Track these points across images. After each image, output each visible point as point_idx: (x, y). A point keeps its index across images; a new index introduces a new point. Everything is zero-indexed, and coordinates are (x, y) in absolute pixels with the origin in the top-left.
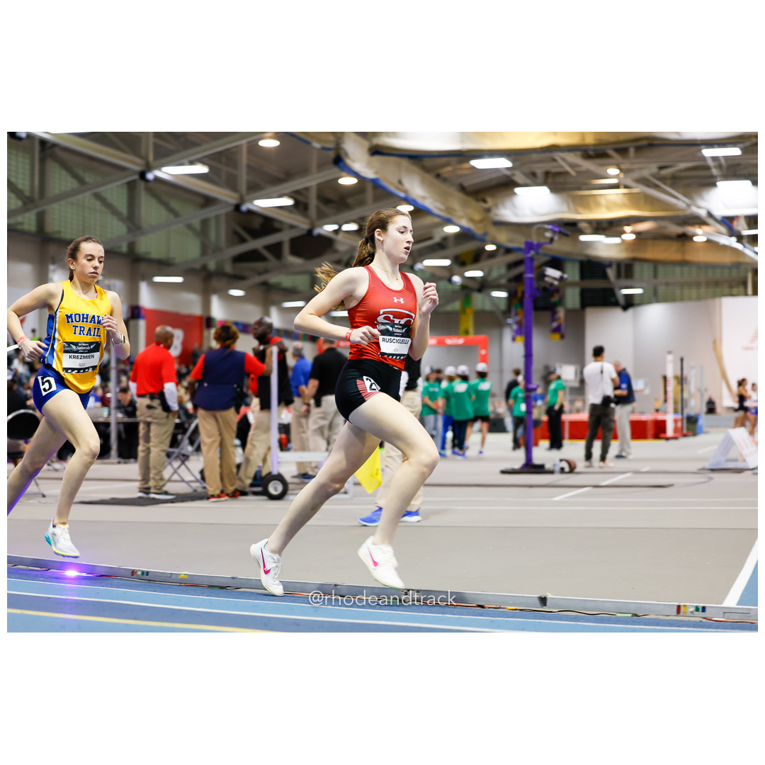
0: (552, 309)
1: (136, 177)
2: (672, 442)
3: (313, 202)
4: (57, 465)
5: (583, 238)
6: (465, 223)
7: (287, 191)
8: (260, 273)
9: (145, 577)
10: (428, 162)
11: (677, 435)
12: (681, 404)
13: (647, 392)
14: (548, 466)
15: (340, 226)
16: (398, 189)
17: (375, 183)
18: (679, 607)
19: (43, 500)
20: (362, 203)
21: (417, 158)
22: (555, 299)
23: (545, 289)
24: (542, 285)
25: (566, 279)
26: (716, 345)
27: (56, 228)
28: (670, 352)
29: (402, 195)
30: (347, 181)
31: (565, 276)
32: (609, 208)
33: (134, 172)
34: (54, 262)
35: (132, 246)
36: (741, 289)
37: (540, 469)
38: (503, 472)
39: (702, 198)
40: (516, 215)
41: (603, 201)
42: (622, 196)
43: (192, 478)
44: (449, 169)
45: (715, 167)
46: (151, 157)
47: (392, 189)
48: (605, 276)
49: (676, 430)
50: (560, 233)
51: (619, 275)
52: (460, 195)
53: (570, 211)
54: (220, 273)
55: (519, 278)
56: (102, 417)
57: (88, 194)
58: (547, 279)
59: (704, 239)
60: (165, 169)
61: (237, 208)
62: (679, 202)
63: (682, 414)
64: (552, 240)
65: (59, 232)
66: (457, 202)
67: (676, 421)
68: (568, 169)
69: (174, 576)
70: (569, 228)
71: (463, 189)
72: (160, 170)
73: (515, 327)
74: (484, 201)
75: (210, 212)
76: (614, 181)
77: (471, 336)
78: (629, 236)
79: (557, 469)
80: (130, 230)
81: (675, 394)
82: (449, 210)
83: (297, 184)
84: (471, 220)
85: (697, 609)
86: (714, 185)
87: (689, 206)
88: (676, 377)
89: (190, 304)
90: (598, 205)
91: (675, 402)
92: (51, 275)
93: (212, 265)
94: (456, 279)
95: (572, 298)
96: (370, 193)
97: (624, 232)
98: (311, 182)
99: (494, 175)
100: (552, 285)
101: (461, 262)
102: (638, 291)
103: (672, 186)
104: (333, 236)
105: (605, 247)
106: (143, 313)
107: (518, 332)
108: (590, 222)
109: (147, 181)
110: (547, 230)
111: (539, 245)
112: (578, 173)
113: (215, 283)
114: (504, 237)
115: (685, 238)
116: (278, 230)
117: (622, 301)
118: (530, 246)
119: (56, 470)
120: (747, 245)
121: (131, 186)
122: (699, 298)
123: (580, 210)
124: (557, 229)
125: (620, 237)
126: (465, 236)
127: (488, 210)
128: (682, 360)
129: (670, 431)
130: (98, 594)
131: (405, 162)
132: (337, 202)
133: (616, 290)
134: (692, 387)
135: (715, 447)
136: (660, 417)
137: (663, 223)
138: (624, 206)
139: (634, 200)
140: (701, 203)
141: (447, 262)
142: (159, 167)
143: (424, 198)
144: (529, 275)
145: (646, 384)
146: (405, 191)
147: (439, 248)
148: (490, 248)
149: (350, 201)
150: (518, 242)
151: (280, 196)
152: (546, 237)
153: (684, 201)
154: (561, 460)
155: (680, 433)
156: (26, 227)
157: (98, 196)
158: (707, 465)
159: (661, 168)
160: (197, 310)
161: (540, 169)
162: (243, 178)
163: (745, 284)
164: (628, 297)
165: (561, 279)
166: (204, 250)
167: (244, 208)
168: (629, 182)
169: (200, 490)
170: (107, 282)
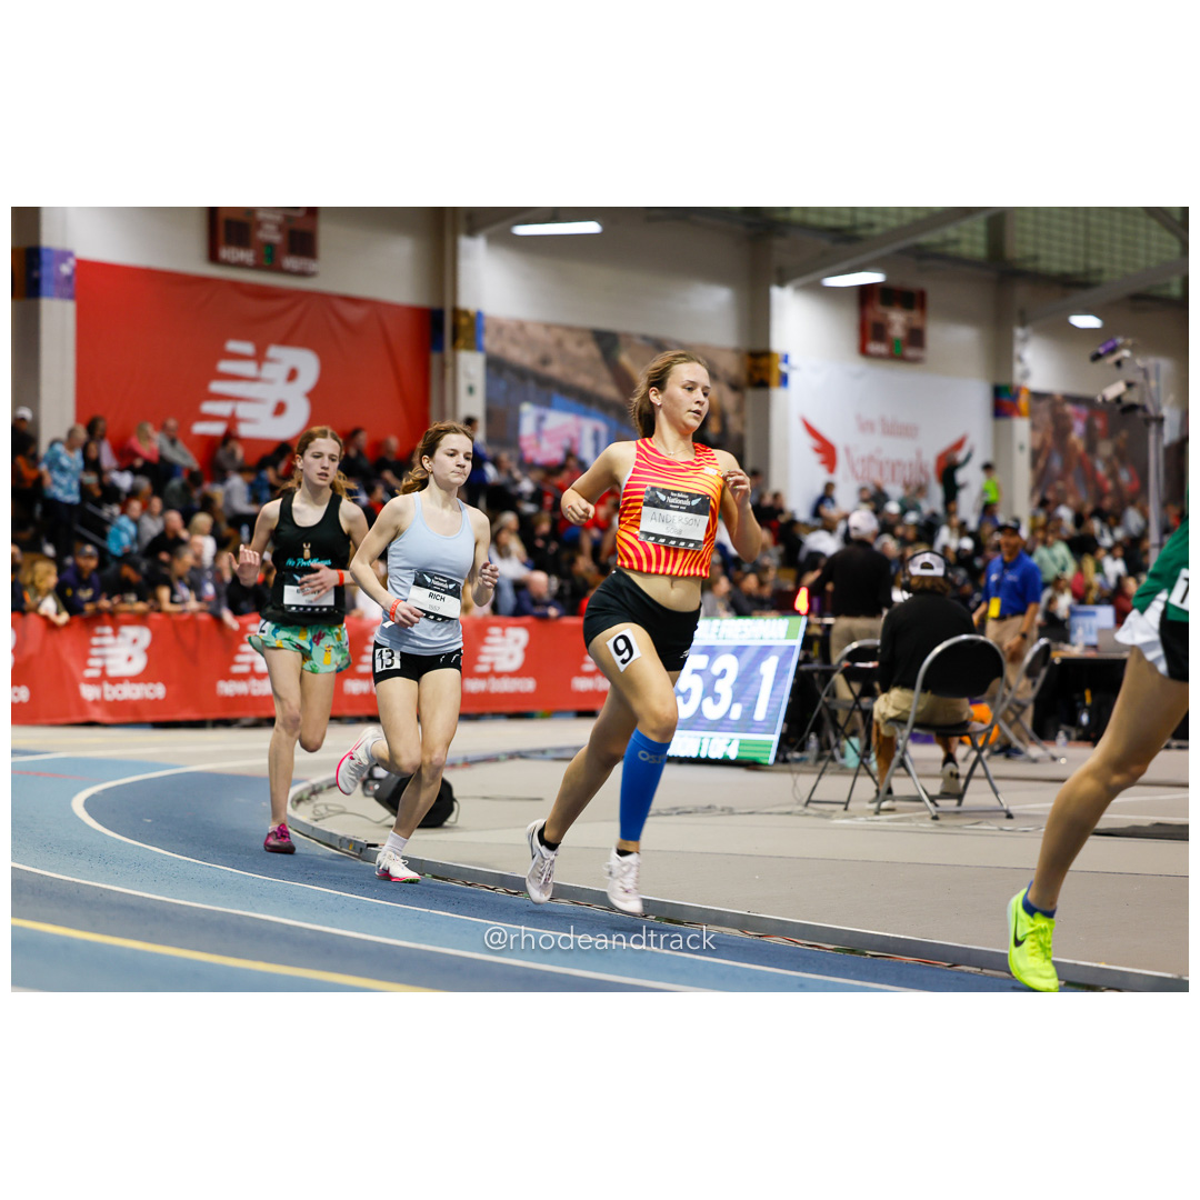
4: (1034, 751)
19: (1008, 825)
27: (1030, 250)
34: (1023, 324)
65: (1036, 258)
92: (1018, 349)
119: (1035, 761)
156: (965, 249)
170: (1139, 362)
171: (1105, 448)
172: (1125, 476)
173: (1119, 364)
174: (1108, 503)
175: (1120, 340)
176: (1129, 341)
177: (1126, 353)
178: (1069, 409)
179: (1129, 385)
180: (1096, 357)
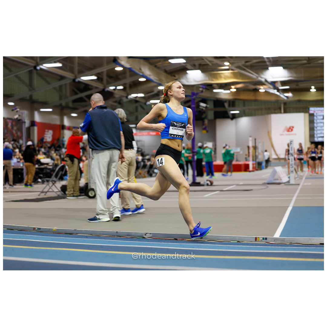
0: (203, 120)
1: (32, 68)
2: (252, 173)
3: (105, 78)
5: (215, 91)
7: (94, 73)
8: (84, 107)
9: (39, 230)
10: (151, 61)
11: (254, 170)
12: (255, 157)
13: (241, 152)
14: (202, 183)
15: (116, 87)
16: (140, 72)
17: (130, 69)
18: (256, 238)
20: (125, 78)
21: (147, 59)
22: (204, 116)
23: (200, 112)
24: (198, 110)
25: (208, 107)
26: (269, 133)
28: (250, 136)
29: (141, 74)
30: (119, 69)
31: (208, 106)
32: (225, 79)
33: (31, 66)
35: (31, 96)
36: (279, 111)
37: (199, 184)
39: (263, 74)
40: (188, 82)
41: (223, 76)
42: (230, 74)
43: (57, 190)
44: (160, 63)
45: (268, 61)
46: (38, 60)
47: (137, 72)
48: (224, 106)
49: (253, 168)
50: (206, 89)
51: (229, 106)
52: (165, 74)
53: (209, 80)
54: (67, 107)
56: (20, 166)
57: (13, 75)
58: (200, 107)
59: (264, 91)
60: (45, 65)
61: (74, 80)
62: (254, 76)
63: (256, 161)
64: (202, 91)
66: (163, 76)
67: (253, 164)
68: (208, 62)
69: (51, 230)
70: (209, 87)
71: (166, 71)
72: (42, 65)
74: (175, 76)
75: (62, 82)
76: (227, 68)
78: (233, 90)
79: (206, 184)
80: (30, 90)
81: (253, 153)
82: (160, 80)
83: (99, 70)
85: (263, 239)
86: (268, 69)
87: (257, 77)
88: (253, 147)
89: (55, 120)
90: (221, 77)
91: (253, 157)
93: (64, 104)
95: (211, 115)
96: (128, 74)
97: (231, 88)
98: (104, 69)
99: (179, 66)
100: (202, 109)
102: (237, 112)
103: (251, 69)
104: (113, 91)
105: (224, 94)
106: (36, 124)
108: (217, 84)
109: (37, 70)
110: (200, 87)
111: (197, 94)
112: (212, 64)
113: (65, 111)
115: (256, 90)
116: (91, 89)
117: (231, 116)
118: (193, 94)
120: (281, 93)
121: (30, 72)
122: (262, 114)
123: (214, 79)
124: (204, 87)
125: (229, 90)
128: (255, 139)
129: (251, 168)
130: (20, 237)
131: (142, 61)
132: (115, 77)
133: (228, 112)
134: (260, 150)
135: (269, 174)
136: (247, 163)
137: (247, 84)
138: (231, 78)
139: (235, 75)
140: (263, 76)
142: (42, 64)
143: (150, 75)
144: (193, 106)
145: (241, 150)
146: (142, 73)
147: (156, 96)
149: (120, 77)
150: (189, 93)
151: (91, 75)
152: (200, 90)
153: (255, 75)
154: (207, 180)
155: (255, 169)
157: (17, 76)
158: (266, 181)
159: (246, 62)
160: (58, 122)
161: (197, 63)
162: (76, 68)
163: (280, 109)
164: (233, 114)
165: (206, 107)
166: (61, 98)
167: (77, 80)
168: (233, 68)
169: (60, 195)
170: (21, 111)
171: (15, 128)
172: (19, 133)
173: (17, 111)
174: (15, 138)
175: (17, 107)
176: (19, 107)
177: (18, 110)
178: (8, 120)
179: (19, 116)
180: (13, 110)
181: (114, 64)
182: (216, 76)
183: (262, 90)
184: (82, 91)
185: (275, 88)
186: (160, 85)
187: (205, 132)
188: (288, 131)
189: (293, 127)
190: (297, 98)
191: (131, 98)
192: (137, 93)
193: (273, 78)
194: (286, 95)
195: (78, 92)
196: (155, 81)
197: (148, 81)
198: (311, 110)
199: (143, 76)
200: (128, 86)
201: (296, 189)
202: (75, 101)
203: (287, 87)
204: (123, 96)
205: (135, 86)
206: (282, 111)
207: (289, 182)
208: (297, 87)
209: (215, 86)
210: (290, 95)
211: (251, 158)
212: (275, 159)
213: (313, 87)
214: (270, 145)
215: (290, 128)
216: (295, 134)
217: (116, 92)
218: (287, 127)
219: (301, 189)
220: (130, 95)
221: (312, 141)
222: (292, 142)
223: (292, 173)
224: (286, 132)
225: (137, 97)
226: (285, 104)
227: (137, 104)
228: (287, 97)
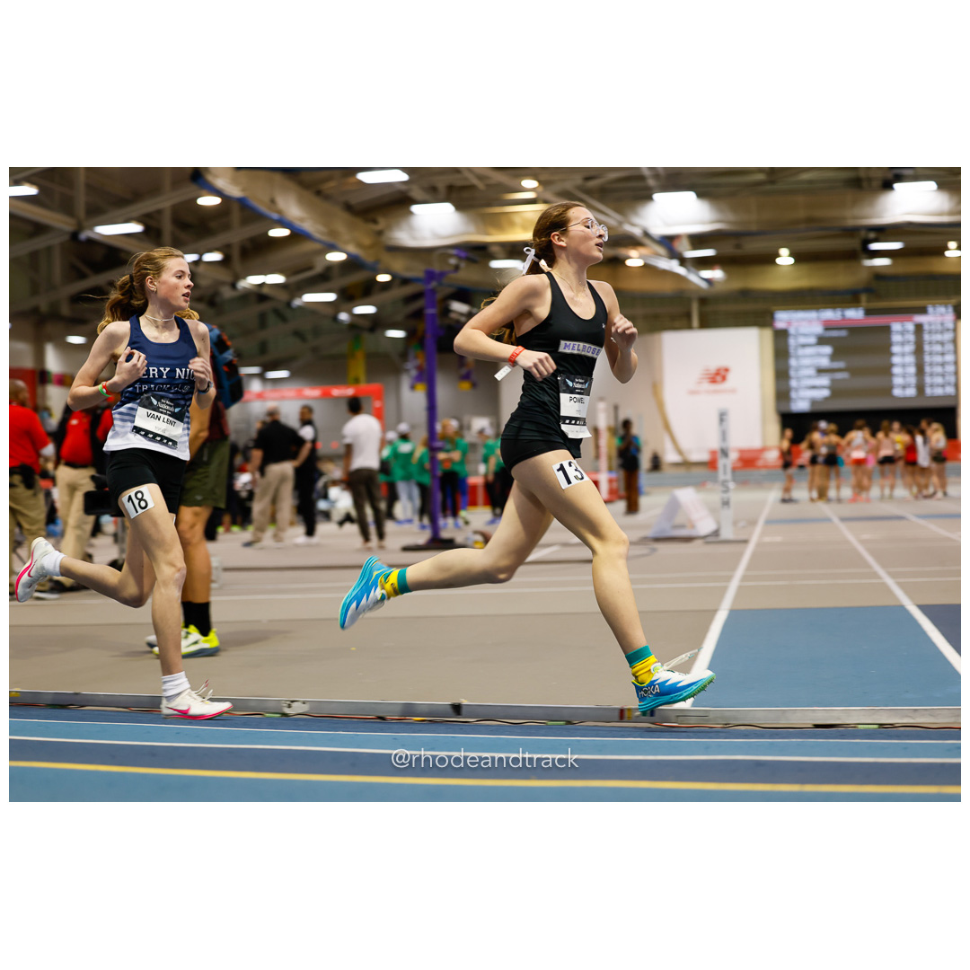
3: (167, 227)
5: (495, 264)
6: (352, 249)
7: (135, 214)
10: (305, 178)
11: (614, 497)
14: (458, 539)
15: (201, 256)
16: (270, 209)
17: (242, 203)
18: (621, 711)
20: (226, 227)
23: (451, 327)
24: (448, 321)
26: (656, 389)
28: (602, 400)
29: (275, 216)
30: (208, 201)
32: (525, 228)
36: (685, 321)
38: (406, 549)
39: (636, 214)
40: (414, 238)
41: (517, 219)
44: (332, 184)
45: (653, 178)
47: (263, 209)
49: (612, 492)
50: (468, 259)
52: (345, 216)
53: (479, 233)
54: (54, 316)
55: (418, 314)
58: (453, 315)
59: (640, 263)
61: (74, 236)
62: (609, 219)
64: (457, 268)
66: (342, 222)
67: (610, 481)
68: (475, 181)
70: (478, 253)
71: (349, 208)
73: (414, 373)
74: (375, 222)
75: (40, 243)
76: (531, 195)
77: (363, 385)
81: (610, 449)
82: (332, 233)
83: (148, 206)
84: (359, 245)
86: (650, 198)
87: (621, 223)
88: (610, 429)
89: (20, 354)
90: (512, 224)
91: (610, 459)
93: (44, 307)
94: (343, 316)
96: (236, 216)
98: (164, 202)
99: (387, 191)
100: (457, 321)
101: (348, 297)
103: (600, 200)
107: (419, 379)
108: (503, 245)
110: (450, 256)
111: (442, 274)
112: (487, 185)
113: (50, 328)
114: (399, 265)
115: (618, 262)
118: (430, 276)
120: (693, 269)
123: (491, 230)
124: (463, 255)
126: (352, 264)
127: (380, 233)
128: (616, 408)
131: (278, 177)
132: (197, 227)
135: (659, 511)
140: (636, 220)
141: (331, 297)
143: (302, 220)
144: (430, 311)
146: (279, 212)
147: (321, 280)
148: (383, 278)
149: (213, 225)
150: (416, 270)
151: (126, 221)
152: (450, 265)
153: (615, 219)
154: (475, 532)
155: (617, 496)
158: (650, 533)
159: (587, 179)
160: (28, 363)
161: (441, 184)
162: (81, 200)
163: (688, 316)
166: (35, 290)
167: (83, 236)
168: (548, 196)
181: (193, 188)
182: (497, 222)
183: (635, 260)
184: (99, 268)
185: (674, 255)
186: (333, 248)
187: (466, 386)
188: (713, 380)
189: (727, 370)
190: (737, 284)
191: (245, 288)
192: (265, 273)
193: (668, 225)
194: (707, 274)
195: (85, 270)
196: (317, 235)
197: (297, 235)
198: (781, 321)
199: (282, 223)
200: (236, 254)
201: (740, 556)
202: (76, 299)
203: (709, 252)
204: (223, 283)
205: (257, 251)
206: (695, 322)
207: (716, 533)
208: (738, 252)
209: (495, 249)
210: (716, 274)
211: (603, 463)
212: (676, 465)
213: (784, 252)
214: (660, 424)
215: (718, 373)
216: (733, 391)
217: (201, 269)
218: (707, 370)
219: (754, 556)
220: (244, 277)
221: (784, 409)
222: (724, 417)
223: (726, 507)
224: (707, 386)
225: (263, 284)
226: (704, 300)
227: (265, 306)
228: (708, 281)
